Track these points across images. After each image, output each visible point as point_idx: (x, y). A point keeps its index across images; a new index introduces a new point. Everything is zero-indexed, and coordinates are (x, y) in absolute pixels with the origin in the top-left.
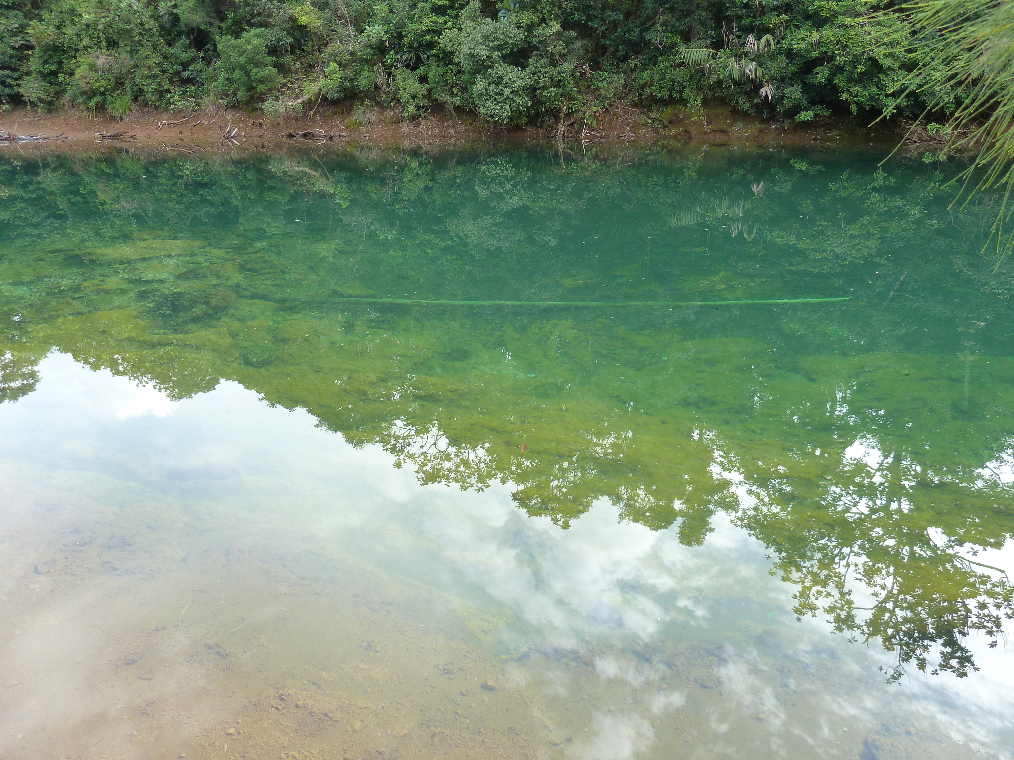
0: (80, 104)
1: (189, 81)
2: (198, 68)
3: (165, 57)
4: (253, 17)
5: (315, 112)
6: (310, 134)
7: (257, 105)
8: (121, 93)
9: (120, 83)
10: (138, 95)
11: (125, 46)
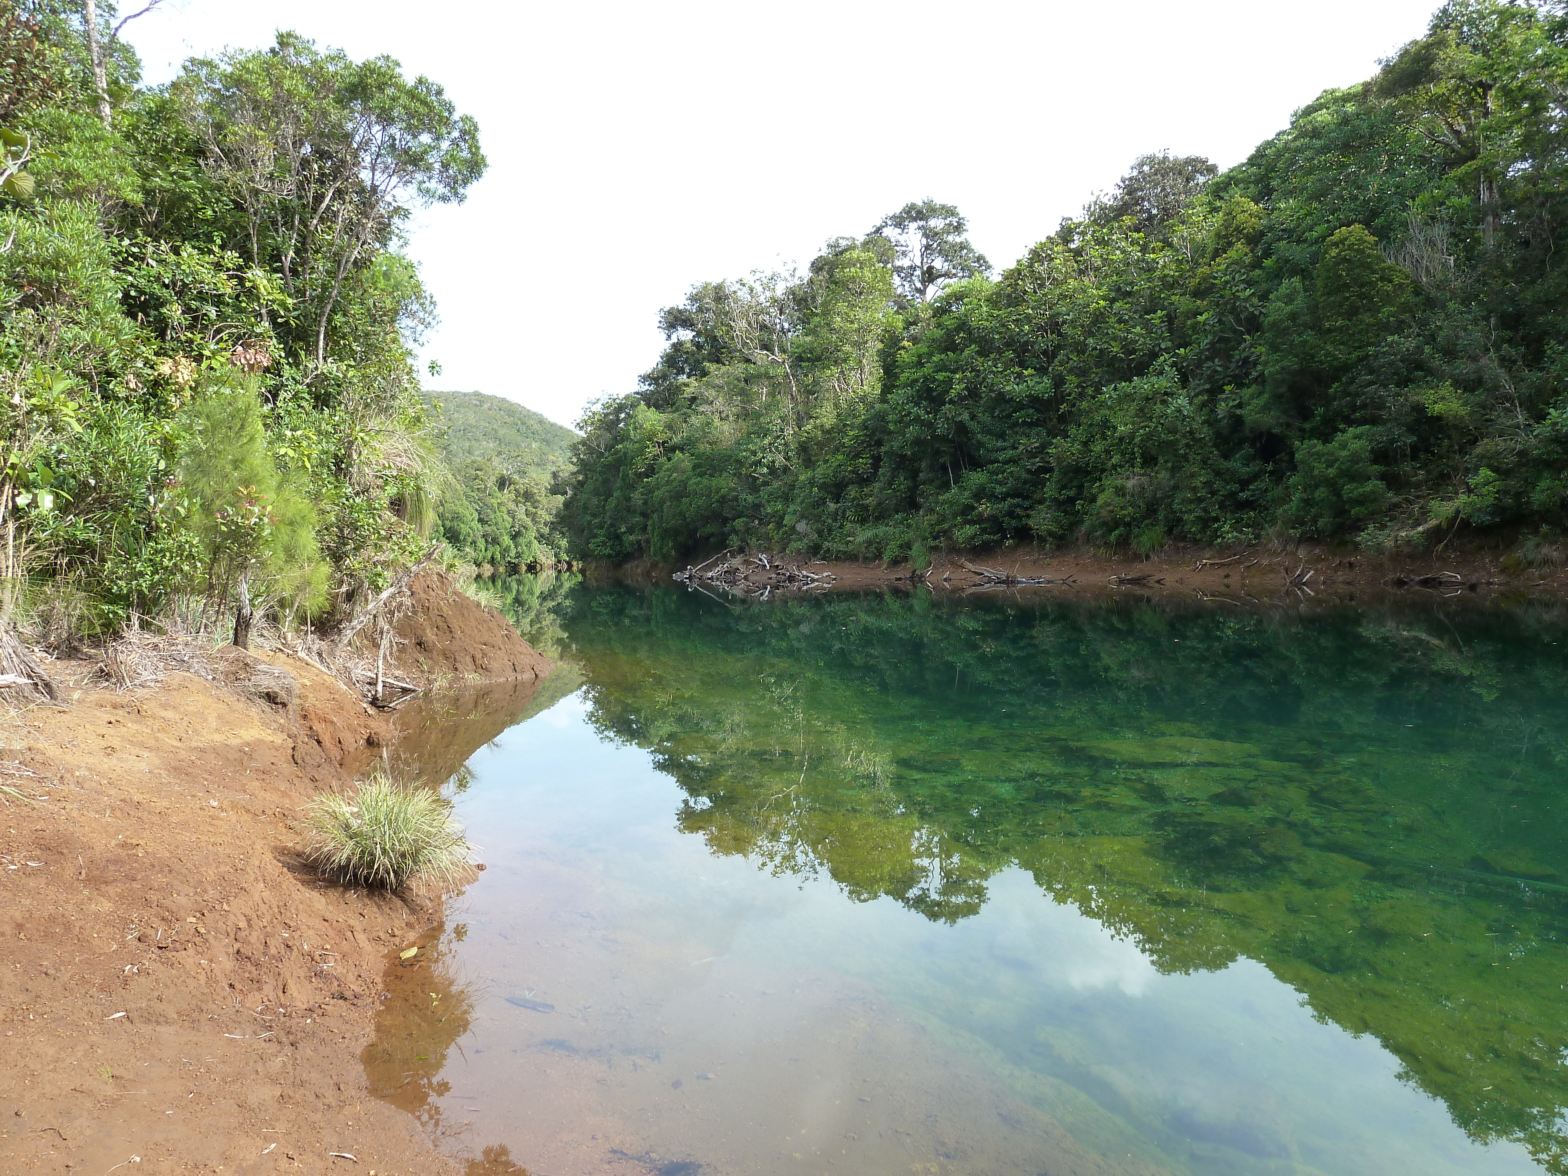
0: (1097, 538)
1: (1248, 505)
2: (1263, 486)
3: (1218, 473)
4: (1354, 411)
5: (1446, 545)
6: (1434, 579)
7: (1348, 537)
8: (1152, 524)
9: (1151, 510)
10: (1174, 527)
11: (1166, 462)
